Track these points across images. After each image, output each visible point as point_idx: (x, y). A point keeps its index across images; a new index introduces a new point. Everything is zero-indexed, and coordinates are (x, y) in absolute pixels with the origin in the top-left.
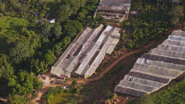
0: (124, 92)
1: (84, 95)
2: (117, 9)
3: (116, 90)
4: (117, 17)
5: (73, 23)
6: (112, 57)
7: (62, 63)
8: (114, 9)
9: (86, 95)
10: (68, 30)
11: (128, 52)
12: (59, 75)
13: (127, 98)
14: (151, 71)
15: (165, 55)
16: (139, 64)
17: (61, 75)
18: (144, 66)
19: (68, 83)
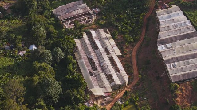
0: (182, 79)
1: (145, 100)
2: (79, 13)
3: (174, 80)
4: (87, 20)
5: (68, 40)
6: (125, 57)
7: (94, 82)
8: (75, 14)
9: (147, 99)
10: (68, 48)
11: (133, 46)
12: (103, 94)
13: (188, 83)
14: (179, 52)
15: (174, 34)
16: (165, 51)
17: (105, 93)
18: (171, 50)
19: (116, 97)
